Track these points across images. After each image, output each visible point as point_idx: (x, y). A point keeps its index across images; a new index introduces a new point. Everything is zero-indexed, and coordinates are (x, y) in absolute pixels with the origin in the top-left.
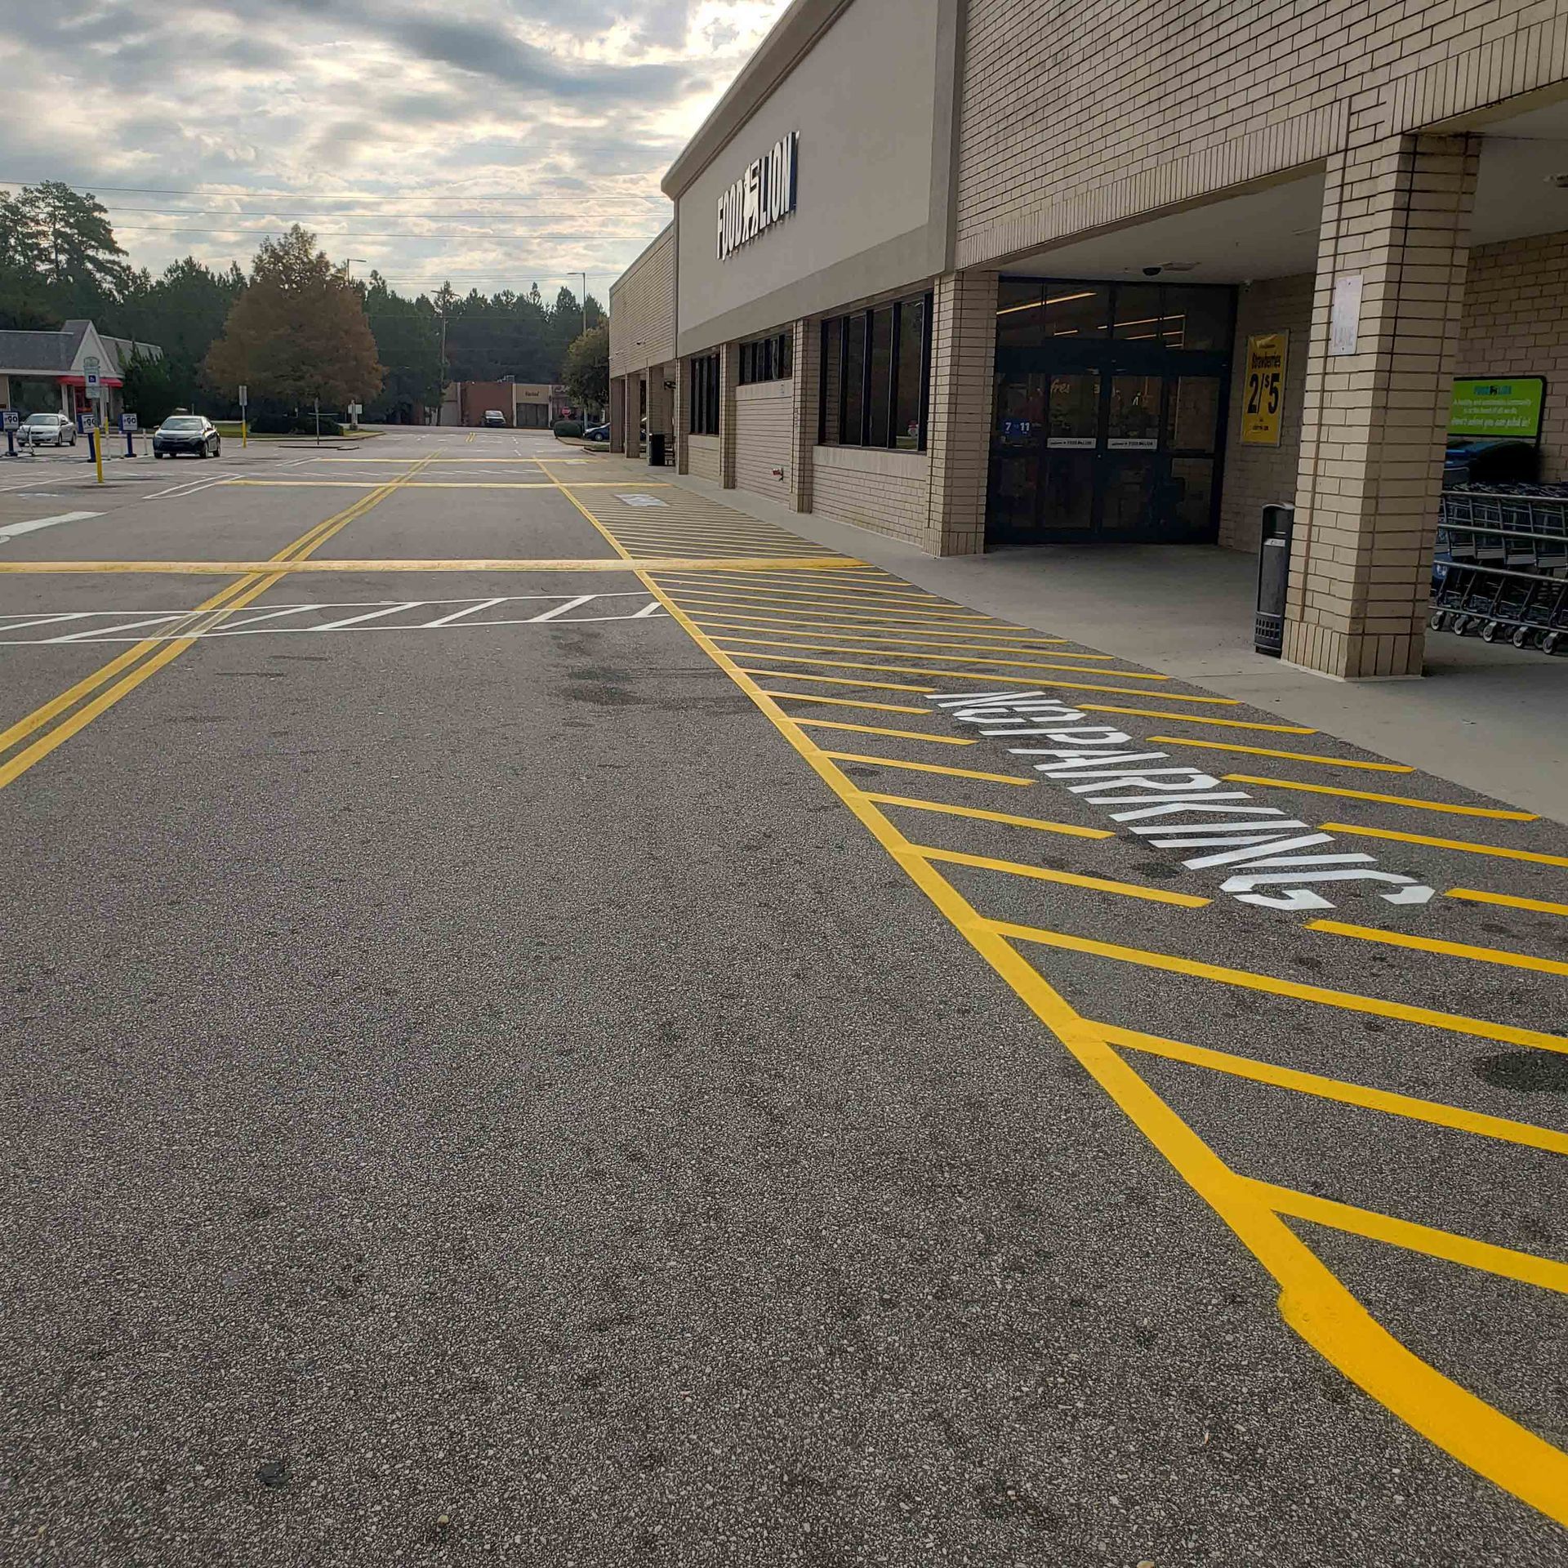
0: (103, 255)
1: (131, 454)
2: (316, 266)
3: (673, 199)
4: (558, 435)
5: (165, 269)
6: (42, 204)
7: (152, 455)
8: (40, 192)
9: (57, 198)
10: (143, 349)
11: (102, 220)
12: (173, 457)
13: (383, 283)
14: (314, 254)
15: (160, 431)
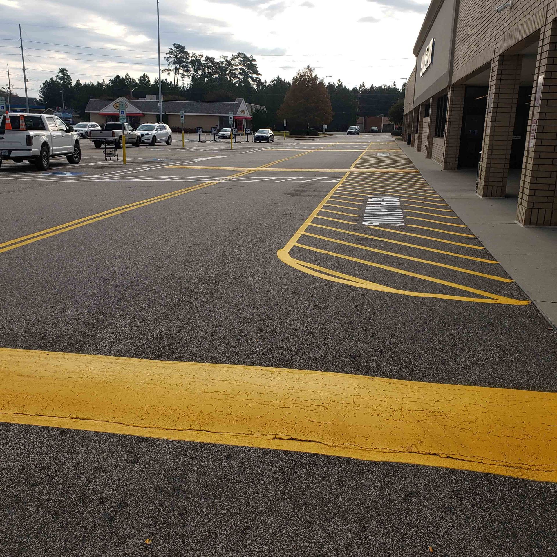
0: (254, 76)
1: (248, 141)
2: (314, 79)
3: (416, 56)
4: (392, 135)
5: (271, 80)
6: (237, 60)
7: (254, 141)
8: (237, 56)
9: (242, 57)
10: (259, 107)
11: (254, 64)
12: (260, 142)
13: (342, 83)
14: (313, 75)
15: (256, 134)
